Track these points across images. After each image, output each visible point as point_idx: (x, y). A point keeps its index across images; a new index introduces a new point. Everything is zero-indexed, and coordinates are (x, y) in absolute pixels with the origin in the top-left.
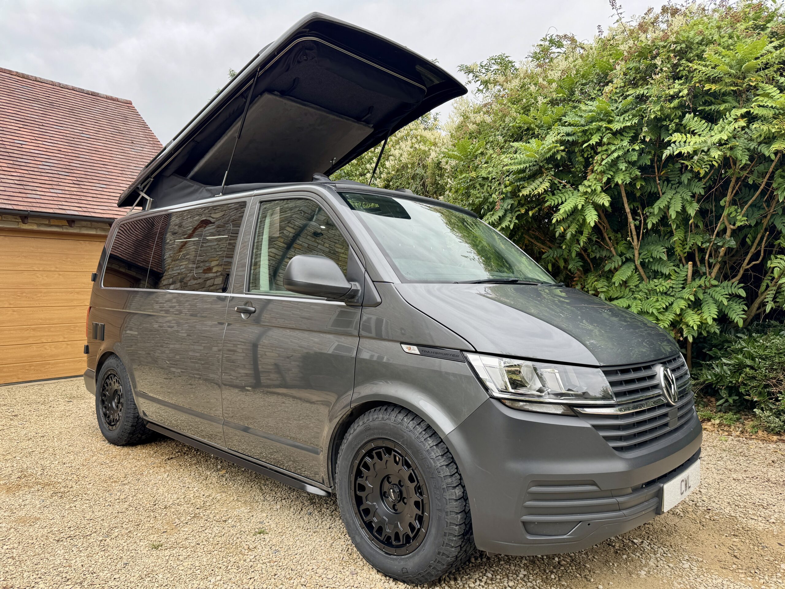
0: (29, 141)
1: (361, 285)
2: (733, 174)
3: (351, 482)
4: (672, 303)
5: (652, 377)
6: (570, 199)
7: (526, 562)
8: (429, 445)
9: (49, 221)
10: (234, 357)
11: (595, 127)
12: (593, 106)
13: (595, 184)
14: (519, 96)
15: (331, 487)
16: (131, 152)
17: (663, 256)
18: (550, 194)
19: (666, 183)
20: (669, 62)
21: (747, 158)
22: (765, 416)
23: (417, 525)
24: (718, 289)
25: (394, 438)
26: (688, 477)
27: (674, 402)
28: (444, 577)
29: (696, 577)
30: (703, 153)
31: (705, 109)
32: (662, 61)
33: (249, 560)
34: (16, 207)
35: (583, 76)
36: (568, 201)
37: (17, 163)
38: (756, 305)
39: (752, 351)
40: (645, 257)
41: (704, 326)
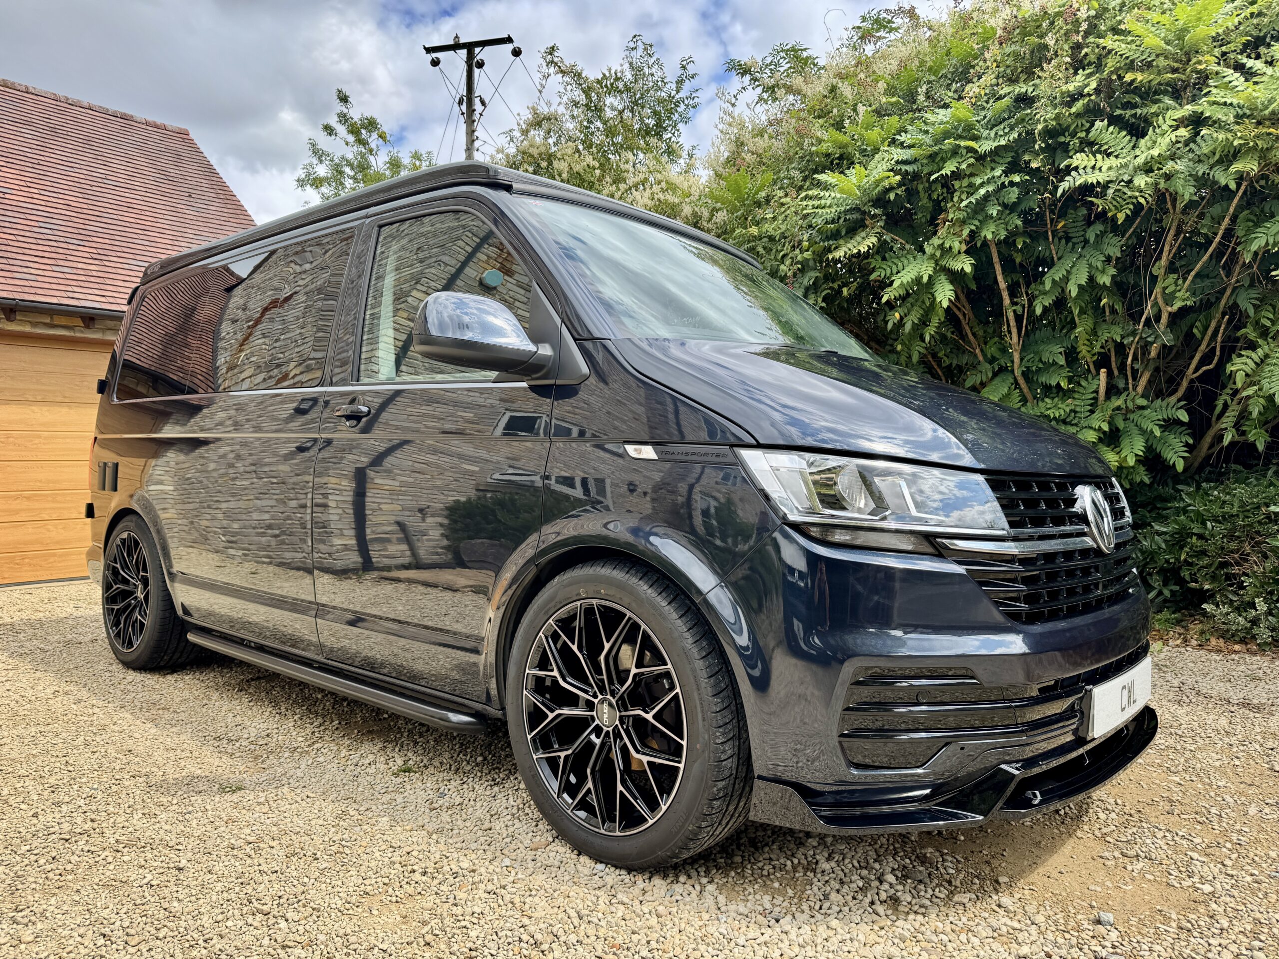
0: (17, 187)
6: (911, 266)
9: (51, 318)
11: (950, 147)
12: (947, 115)
13: (950, 241)
14: (826, 105)
16: (188, 212)
17: (1059, 359)
18: (879, 257)
19: (1063, 241)
21: (1192, 190)
22: (1221, 614)
24: (1146, 412)
30: (1121, 185)
31: (1125, 114)
32: (1057, 40)
35: (930, 70)
36: (907, 269)
38: (1208, 439)
39: (1200, 510)
40: (1030, 364)
41: (1125, 471)
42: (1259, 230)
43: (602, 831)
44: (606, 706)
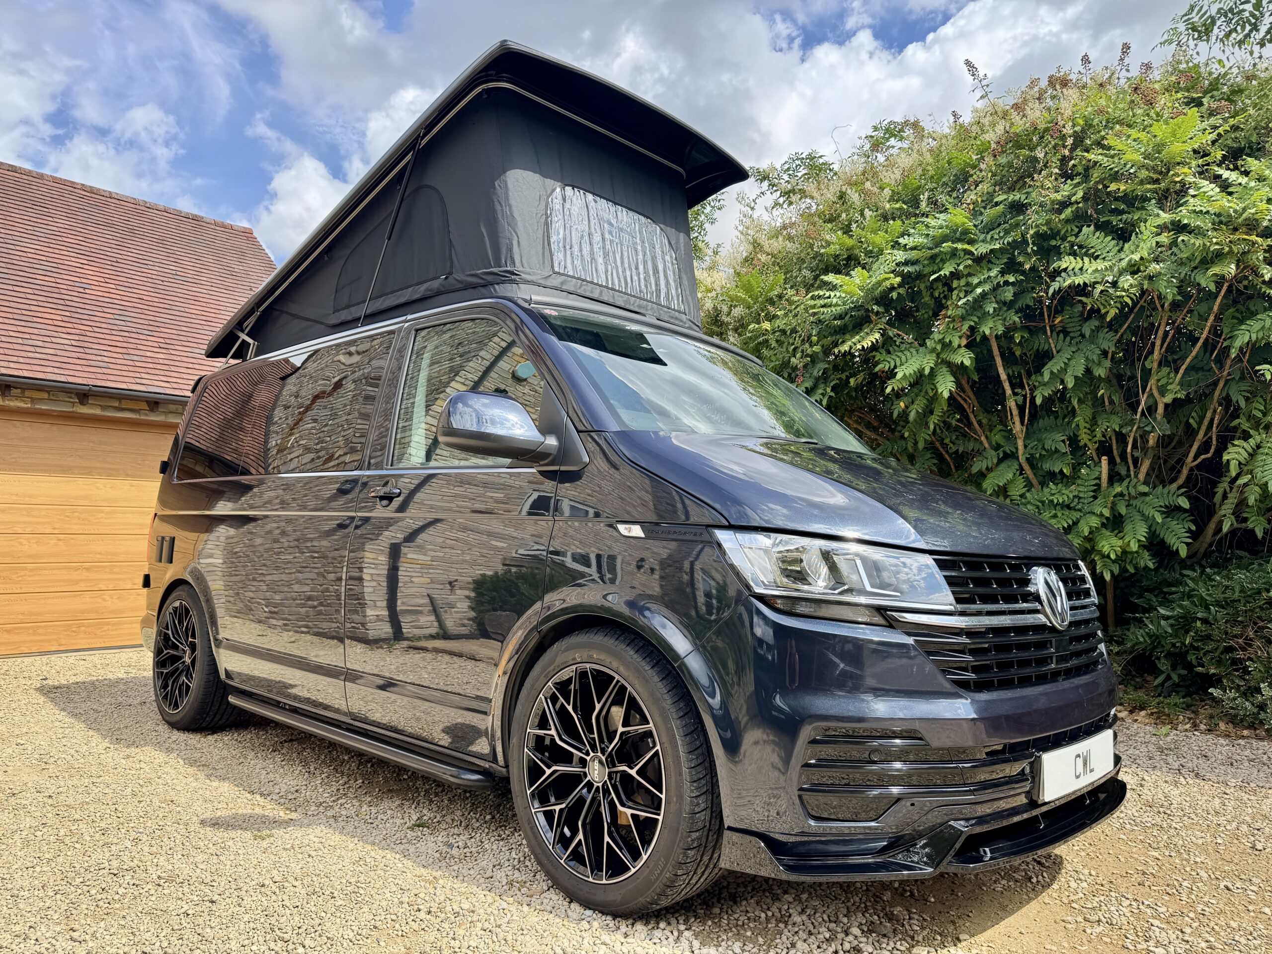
0: (96, 283)
4: (1078, 521)
6: (914, 359)
9: (120, 402)
11: (949, 249)
12: (946, 220)
14: (836, 210)
17: (1061, 447)
18: (882, 350)
19: (1061, 336)
21: (1175, 291)
22: (1229, 698)
24: (1148, 499)
30: (1108, 285)
31: (1112, 221)
32: (1046, 153)
34: (71, 380)
35: (932, 178)
36: (911, 362)
37: (76, 315)
39: (1203, 595)
40: (1033, 451)
41: (1129, 556)
42: (1243, 327)
43: (591, 880)
44: (596, 763)
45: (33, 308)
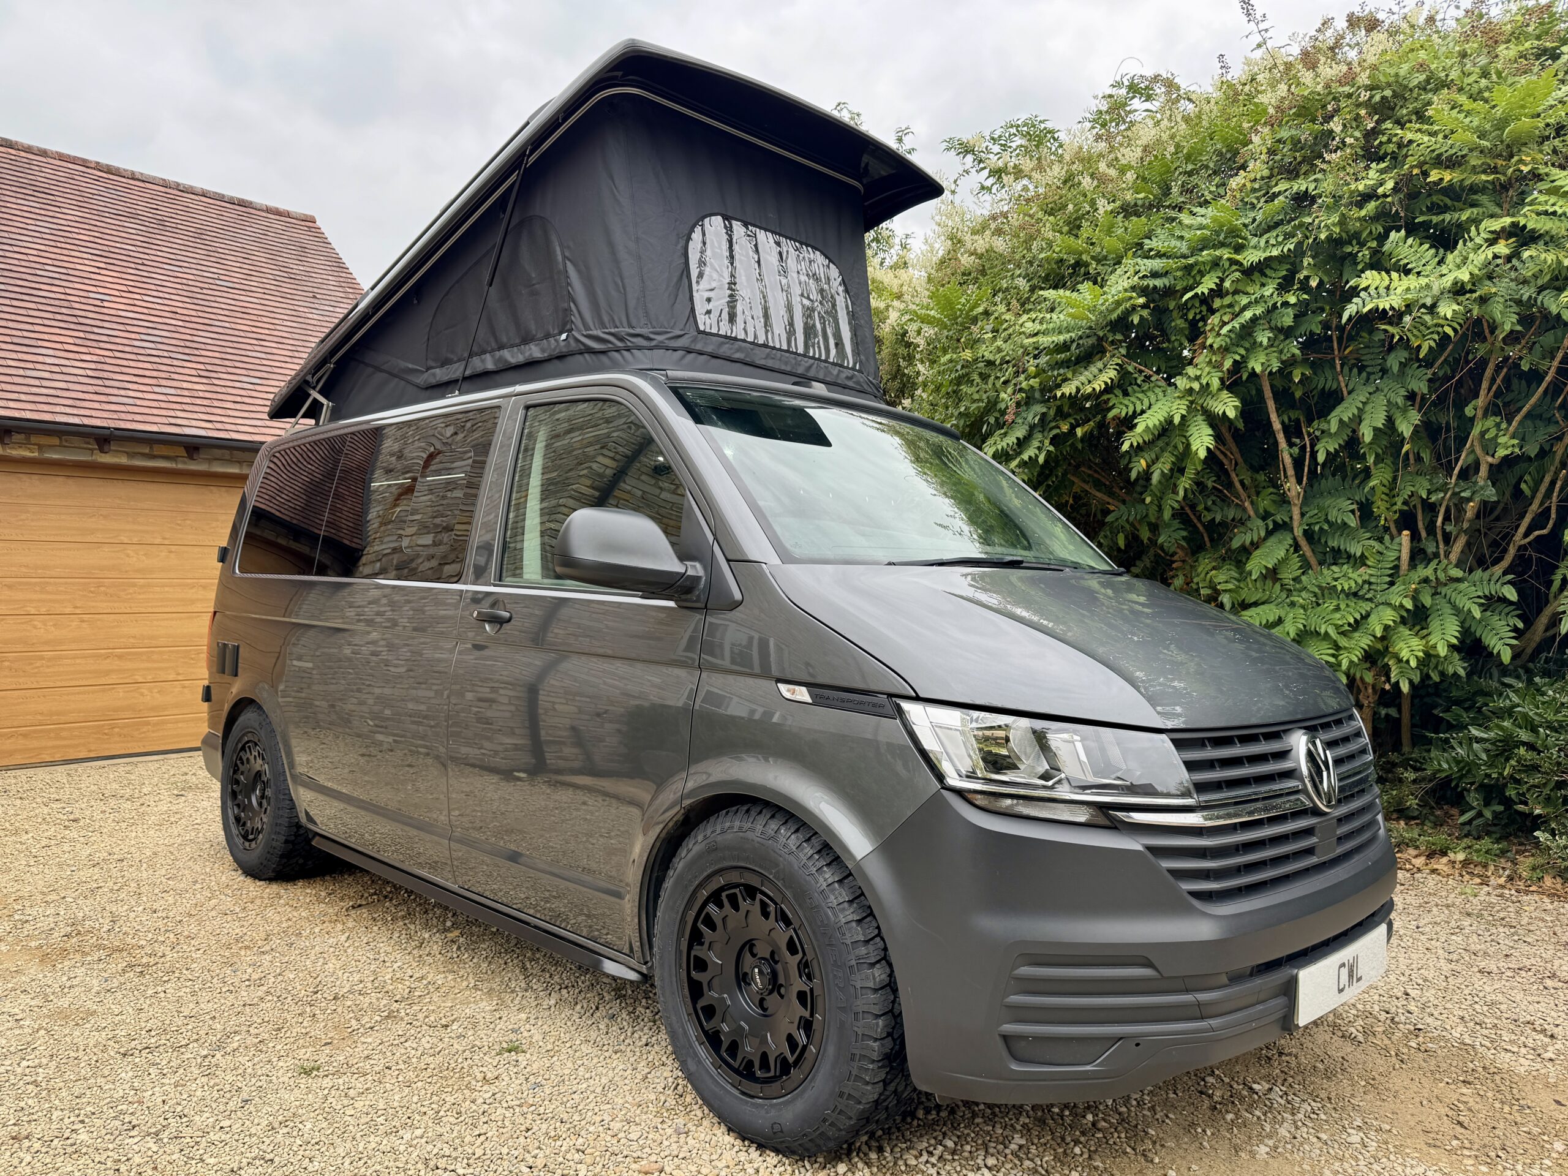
0: (117, 293)
1: (705, 568)
2: (1491, 352)
3: (681, 952)
4: (1368, 615)
5: (1283, 755)
6: (1159, 404)
7: (1027, 1121)
8: (825, 880)
9: (151, 448)
10: (489, 714)
11: (1209, 258)
12: (1206, 216)
13: (1209, 373)
14: (1061, 198)
15: (646, 963)
16: (310, 316)
17: (1349, 518)
18: (1118, 392)
19: (1355, 370)
20: (1358, 127)
21: (1514, 318)
22: (1558, 846)
23: (801, 1038)
24: (1463, 586)
25: (761, 867)
26: (1356, 959)
27: (1327, 806)
28: (858, 1144)
29: (1372, 1161)
30: (1422, 310)
31: (1431, 221)
32: (1344, 126)
33: (481, 1100)
34: (86, 421)
35: (1188, 158)
36: (1154, 408)
37: (92, 337)
38: (1543, 620)
39: (1531, 714)
40: (1313, 523)
41: (1435, 662)
45: (37, 328)
